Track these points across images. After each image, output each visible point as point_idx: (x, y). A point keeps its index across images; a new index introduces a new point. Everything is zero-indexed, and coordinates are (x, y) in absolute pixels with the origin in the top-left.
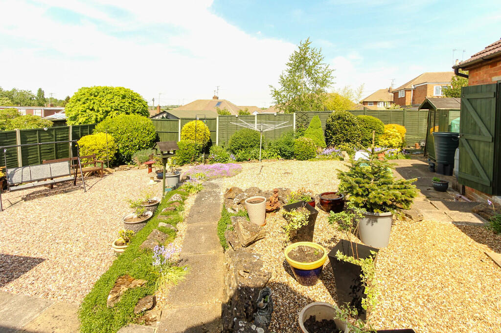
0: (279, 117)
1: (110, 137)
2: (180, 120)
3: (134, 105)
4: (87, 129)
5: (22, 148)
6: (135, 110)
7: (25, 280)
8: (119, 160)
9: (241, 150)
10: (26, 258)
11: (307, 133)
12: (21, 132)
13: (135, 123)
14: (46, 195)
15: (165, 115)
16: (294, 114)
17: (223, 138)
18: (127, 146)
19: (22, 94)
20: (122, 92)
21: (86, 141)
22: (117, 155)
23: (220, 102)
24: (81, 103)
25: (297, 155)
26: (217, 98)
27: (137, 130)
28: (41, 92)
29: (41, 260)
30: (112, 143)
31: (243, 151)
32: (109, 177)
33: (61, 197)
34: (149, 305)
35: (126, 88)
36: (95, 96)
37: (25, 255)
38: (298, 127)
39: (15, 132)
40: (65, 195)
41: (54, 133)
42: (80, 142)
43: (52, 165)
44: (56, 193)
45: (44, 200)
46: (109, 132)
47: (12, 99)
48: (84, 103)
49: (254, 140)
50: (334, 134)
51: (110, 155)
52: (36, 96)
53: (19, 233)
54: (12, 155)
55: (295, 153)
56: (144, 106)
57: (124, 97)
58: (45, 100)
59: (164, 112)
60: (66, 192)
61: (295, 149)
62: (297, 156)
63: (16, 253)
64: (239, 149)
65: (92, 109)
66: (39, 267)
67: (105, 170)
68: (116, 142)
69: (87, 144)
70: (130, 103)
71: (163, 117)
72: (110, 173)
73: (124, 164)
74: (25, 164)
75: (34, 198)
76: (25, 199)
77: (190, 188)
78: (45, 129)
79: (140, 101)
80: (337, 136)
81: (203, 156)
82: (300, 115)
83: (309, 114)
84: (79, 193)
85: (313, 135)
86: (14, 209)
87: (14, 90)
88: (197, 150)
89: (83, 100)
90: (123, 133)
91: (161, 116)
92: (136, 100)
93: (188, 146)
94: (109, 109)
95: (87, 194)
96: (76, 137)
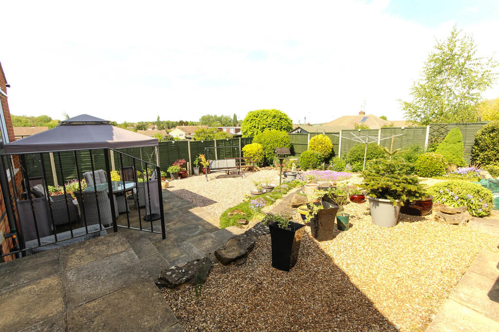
0: (407, 131)
1: (260, 146)
2: (309, 134)
3: (281, 123)
4: (249, 140)
5: (217, 148)
6: (282, 127)
7: (209, 207)
8: (266, 163)
9: (358, 162)
10: (211, 200)
11: (439, 149)
12: (216, 141)
13: (276, 136)
14: (225, 177)
15: (299, 130)
16: (428, 127)
17: (345, 150)
18: (271, 153)
19: (226, 119)
20: (273, 114)
21: (247, 148)
22: (265, 159)
23: (366, 117)
24: (249, 122)
25: (418, 171)
26: (364, 113)
27: (277, 141)
28: (235, 116)
29: (216, 202)
30: (261, 150)
31: (359, 163)
32: (257, 173)
33: (231, 179)
34: (244, 222)
35: (277, 110)
36: (257, 117)
37: (211, 199)
38: (432, 142)
39: (214, 141)
40: (233, 179)
41: (231, 142)
42: (244, 149)
43: (228, 160)
44: (229, 177)
45: (224, 179)
46: (260, 143)
47: (221, 122)
48: (251, 123)
49: (371, 153)
50: (482, 151)
51: (259, 158)
52: (233, 119)
53: (211, 191)
54: (213, 154)
55: (415, 169)
56: (289, 124)
57: (274, 117)
58: (237, 122)
59: (299, 128)
60: (234, 177)
61: (416, 164)
62: (418, 173)
63: (208, 198)
64: (355, 161)
65: (255, 127)
66: (215, 204)
67: (256, 168)
68: (264, 150)
69: (247, 151)
70: (278, 122)
71: (298, 132)
72: (259, 170)
73: (269, 166)
74: (219, 158)
75: (220, 178)
76: (217, 178)
77: (298, 183)
78: (227, 140)
79: (286, 120)
80: (486, 153)
81: (323, 164)
82: (436, 128)
83: (449, 126)
84: (239, 178)
85: (447, 151)
86: (212, 181)
87: (222, 116)
88: (319, 159)
89: (250, 120)
90: (268, 144)
91: (297, 131)
92: (283, 118)
93: (311, 155)
94: (265, 126)
95: (242, 180)
96: (243, 146)
